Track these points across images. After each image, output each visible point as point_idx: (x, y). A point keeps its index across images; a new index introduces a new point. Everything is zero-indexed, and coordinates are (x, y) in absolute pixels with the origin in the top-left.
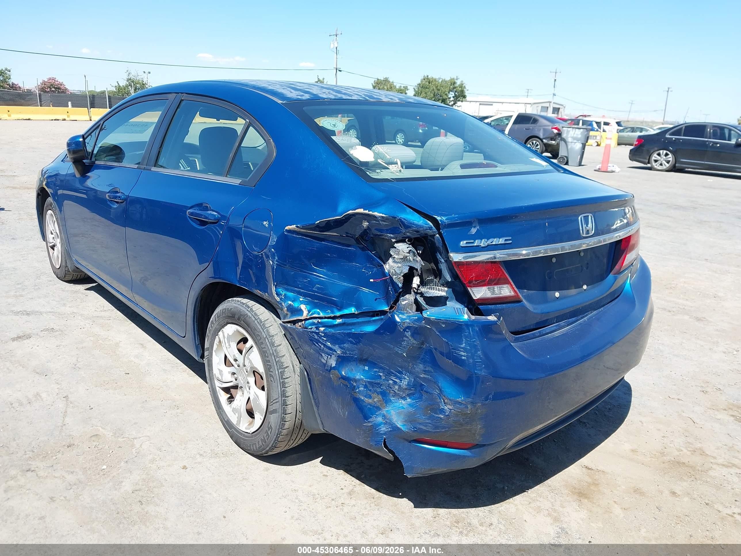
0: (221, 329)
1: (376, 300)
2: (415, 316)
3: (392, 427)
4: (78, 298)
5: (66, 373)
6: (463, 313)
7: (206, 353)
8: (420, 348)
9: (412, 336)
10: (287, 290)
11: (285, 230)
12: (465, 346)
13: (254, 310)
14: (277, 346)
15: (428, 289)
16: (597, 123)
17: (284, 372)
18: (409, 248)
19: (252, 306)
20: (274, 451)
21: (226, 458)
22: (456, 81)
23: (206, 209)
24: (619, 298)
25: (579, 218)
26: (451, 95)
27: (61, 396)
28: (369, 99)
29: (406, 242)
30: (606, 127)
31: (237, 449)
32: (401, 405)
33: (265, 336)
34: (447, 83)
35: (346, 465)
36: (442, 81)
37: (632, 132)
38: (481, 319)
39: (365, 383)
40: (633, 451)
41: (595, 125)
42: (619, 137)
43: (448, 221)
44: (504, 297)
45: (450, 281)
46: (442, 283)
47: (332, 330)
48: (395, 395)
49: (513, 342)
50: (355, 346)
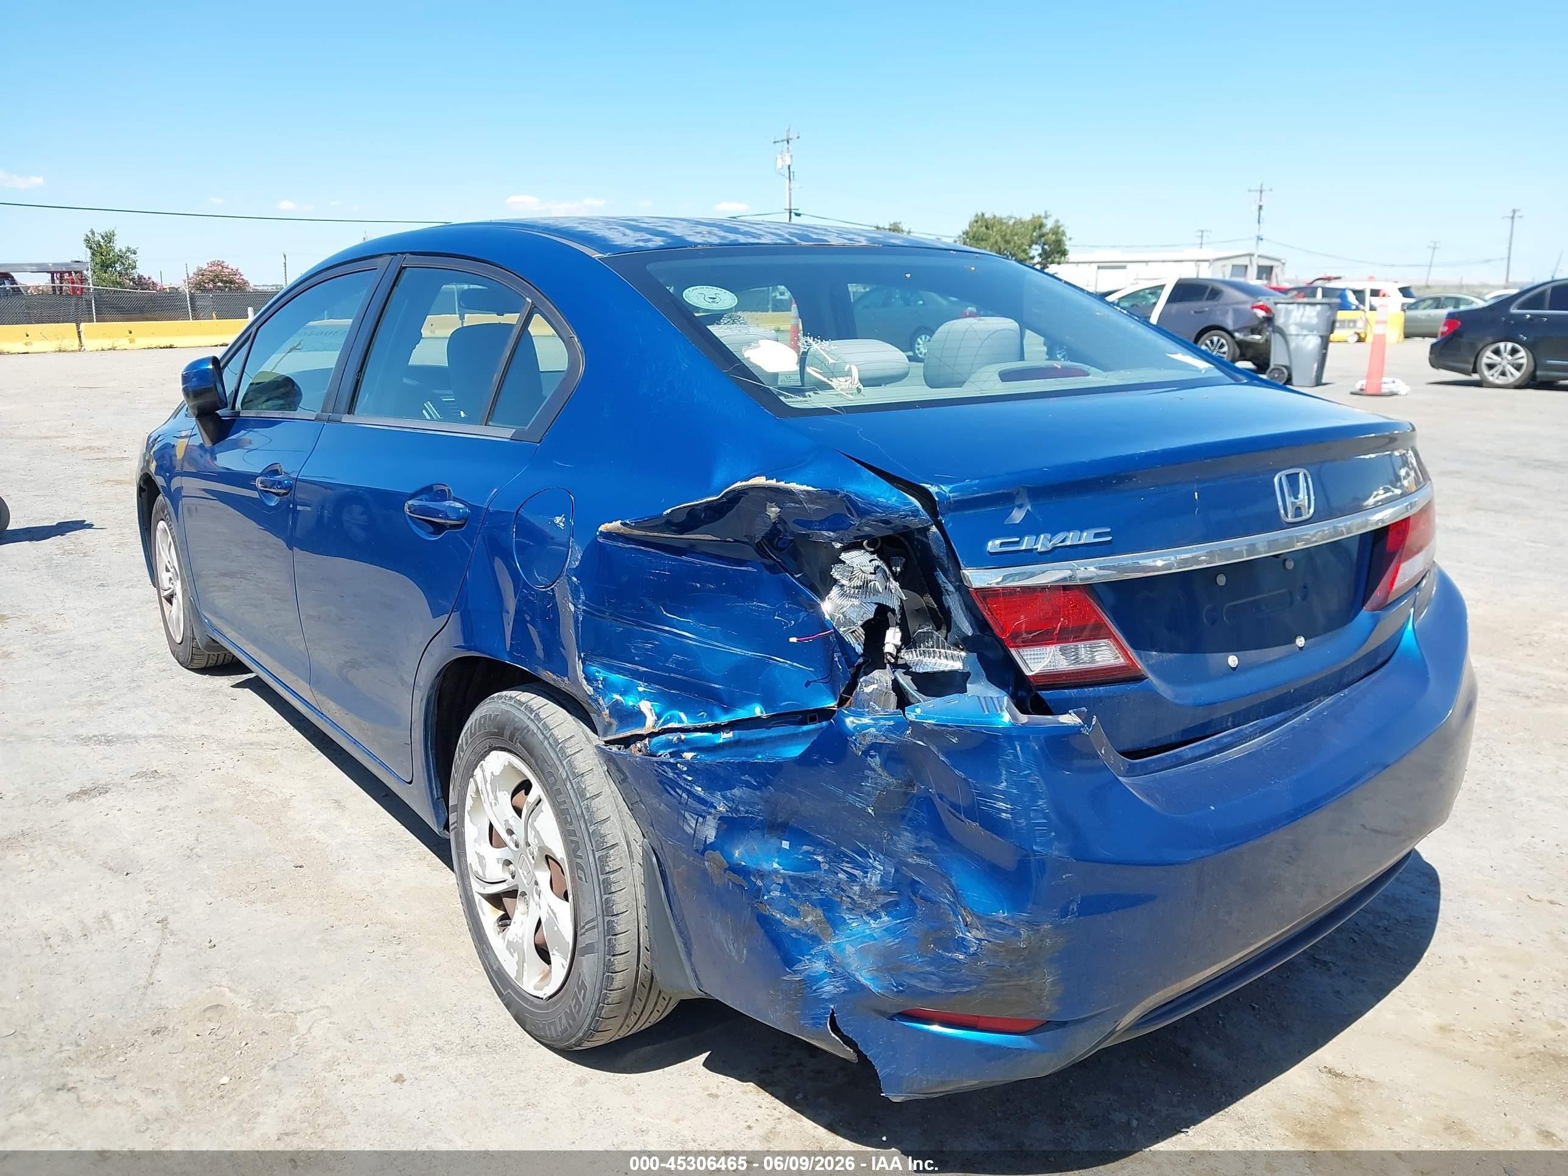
0: (478, 762)
1: (807, 684)
2: (889, 720)
3: (848, 985)
4: (216, 705)
5: (169, 868)
6: (998, 708)
7: (452, 818)
8: (906, 794)
9: (884, 765)
10: (610, 668)
11: (598, 533)
12: (1007, 787)
13: (542, 716)
14: (592, 798)
15: (921, 655)
16: (1355, 292)
17: (607, 857)
18: (873, 562)
19: (539, 708)
20: (593, 1039)
21: (494, 1055)
22: (1044, 221)
23: (443, 496)
24: (1388, 665)
25: (1276, 480)
26: (1036, 251)
27: (153, 918)
28: (798, 241)
29: (863, 548)
30: (1375, 301)
31: (519, 1036)
32: (868, 932)
33: (564, 776)
34: (1026, 226)
35: (762, 1072)
36: (1014, 223)
37: (1437, 308)
38: (1042, 722)
39: (784, 879)
40: (1443, 1029)
41: (1352, 298)
42: (1408, 322)
43: (955, 494)
44: (1101, 670)
45: (970, 634)
46: (953, 641)
47: (707, 759)
48: (854, 907)
49: (1124, 776)
50: (758, 793)
